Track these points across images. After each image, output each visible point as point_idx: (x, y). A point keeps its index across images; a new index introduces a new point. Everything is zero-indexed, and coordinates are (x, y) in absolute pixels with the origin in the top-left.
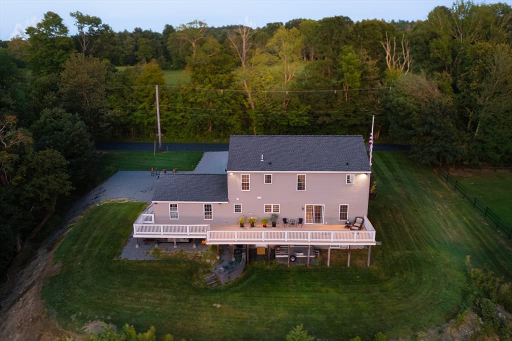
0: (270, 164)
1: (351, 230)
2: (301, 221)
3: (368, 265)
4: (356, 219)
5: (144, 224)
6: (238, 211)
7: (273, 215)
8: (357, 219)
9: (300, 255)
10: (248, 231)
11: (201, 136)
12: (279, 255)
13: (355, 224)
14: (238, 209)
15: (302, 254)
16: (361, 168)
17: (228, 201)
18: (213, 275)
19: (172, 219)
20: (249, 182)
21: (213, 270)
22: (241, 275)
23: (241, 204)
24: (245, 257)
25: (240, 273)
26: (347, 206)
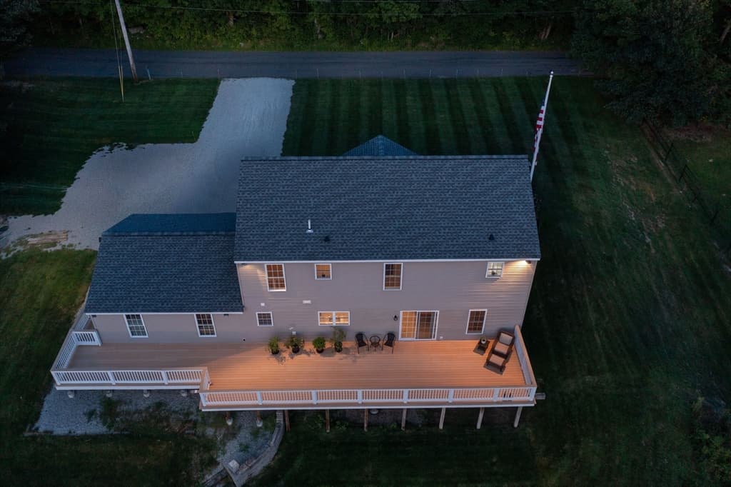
0: (327, 239)
2: (391, 339)
3: (516, 425)
4: (499, 332)
6: (265, 323)
7: (335, 326)
8: (502, 334)
11: (215, 36)
14: (265, 319)
16: (520, 250)
17: (243, 311)
18: (220, 468)
19: (134, 337)
20: (284, 277)
21: (219, 456)
22: (273, 459)
23: (271, 313)
24: (282, 420)
25: (272, 456)
26: (484, 312)
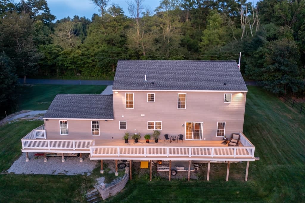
0: (153, 83)
1: (229, 145)
2: (181, 137)
3: (246, 179)
4: (232, 135)
5: (37, 139)
6: (123, 128)
7: (155, 131)
8: (234, 135)
9: (181, 169)
10: (132, 146)
12: (161, 169)
13: (232, 140)
14: (123, 125)
15: (183, 168)
16: (238, 88)
17: (113, 118)
18: (95, 190)
19: (62, 135)
20: (133, 101)
21: (95, 185)
22: (123, 190)
23: (126, 121)
24: (128, 171)
25: (122, 188)
26: (224, 123)
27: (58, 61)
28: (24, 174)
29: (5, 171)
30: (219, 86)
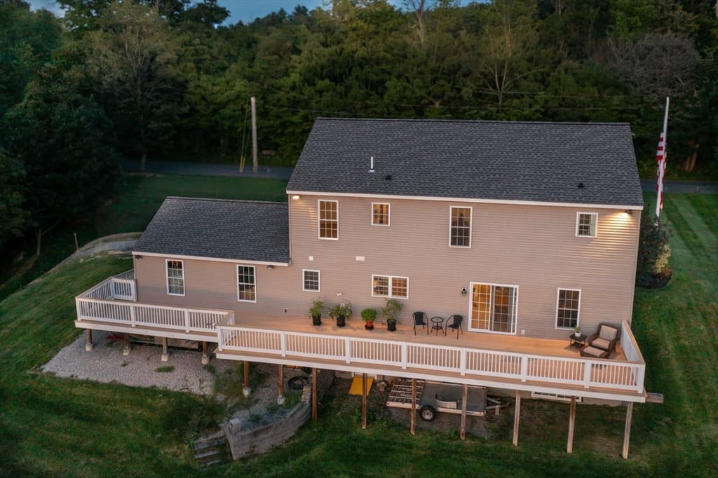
0: (389, 178)
1: (583, 355)
2: (458, 321)
3: (625, 454)
4: (600, 327)
6: (312, 288)
7: (391, 301)
8: (603, 326)
9: (448, 407)
10: (329, 335)
12: (397, 401)
13: (596, 342)
14: (311, 281)
15: (454, 404)
16: (617, 197)
17: (288, 262)
18: (219, 434)
19: (171, 294)
20: (338, 220)
21: (223, 422)
22: (287, 441)
23: (319, 271)
24: (308, 398)
25: (287, 438)
26: (578, 292)
27: (223, 119)
28: (74, 378)
29: (36, 368)
30: (562, 191)
